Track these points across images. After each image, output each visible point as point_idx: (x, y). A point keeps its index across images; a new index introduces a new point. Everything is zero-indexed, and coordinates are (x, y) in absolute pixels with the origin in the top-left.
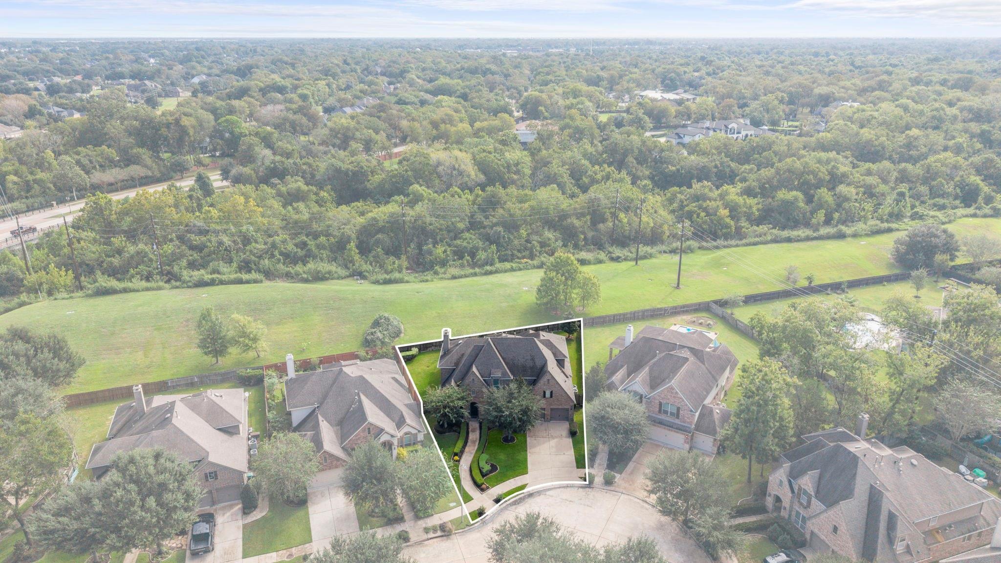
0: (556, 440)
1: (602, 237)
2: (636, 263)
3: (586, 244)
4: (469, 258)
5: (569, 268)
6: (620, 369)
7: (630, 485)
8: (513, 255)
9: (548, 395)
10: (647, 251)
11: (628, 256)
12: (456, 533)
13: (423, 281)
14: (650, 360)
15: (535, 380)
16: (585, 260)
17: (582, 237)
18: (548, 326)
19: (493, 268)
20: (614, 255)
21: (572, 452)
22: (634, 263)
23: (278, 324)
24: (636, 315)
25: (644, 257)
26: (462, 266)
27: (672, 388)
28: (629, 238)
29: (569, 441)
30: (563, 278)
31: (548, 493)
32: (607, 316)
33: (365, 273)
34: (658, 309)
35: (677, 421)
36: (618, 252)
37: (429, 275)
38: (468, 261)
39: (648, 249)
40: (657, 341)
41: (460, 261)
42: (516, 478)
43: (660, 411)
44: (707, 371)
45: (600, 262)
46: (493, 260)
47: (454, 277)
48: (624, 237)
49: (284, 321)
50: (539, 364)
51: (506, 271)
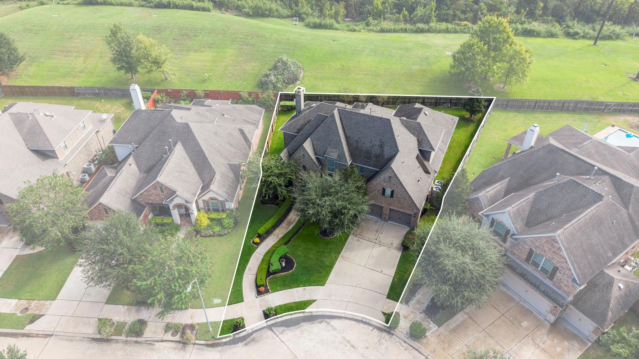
0: (382, 248)
1: (565, 8)
2: (595, 43)
3: (544, 14)
4: (406, 13)
5: (498, 36)
6: (498, 181)
7: (444, 349)
8: (455, 15)
9: (388, 192)
10: (614, 31)
11: (588, 34)
12: (195, 344)
13: (351, 30)
14: (545, 180)
15: (378, 171)
16: (534, 31)
17: (542, 5)
18: (451, 99)
19: (426, 27)
20: (571, 31)
21: (392, 272)
22: (592, 42)
23: (196, 51)
24: (566, 105)
25: (609, 38)
26: (397, 21)
27: (555, 241)
28: (598, 13)
29: (398, 254)
30: (486, 47)
31: (334, 322)
32: (526, 100)
33: (302, 15)
34: (598, 102)
35: (548, 282)
36: (577, 27)
37: (361, 26)
38: (404, 16)
39: (617, 29)
40: (566, 156)
41: (397, 15)
42: (307, 288)
43: (528, 259)
44: (627, 220)
45: (552, 35)
46: (430, 17)
47: (382, 31)
48: (593, 11)
49: (203, 49)
50: (387, 153)
51: (439, 32)
